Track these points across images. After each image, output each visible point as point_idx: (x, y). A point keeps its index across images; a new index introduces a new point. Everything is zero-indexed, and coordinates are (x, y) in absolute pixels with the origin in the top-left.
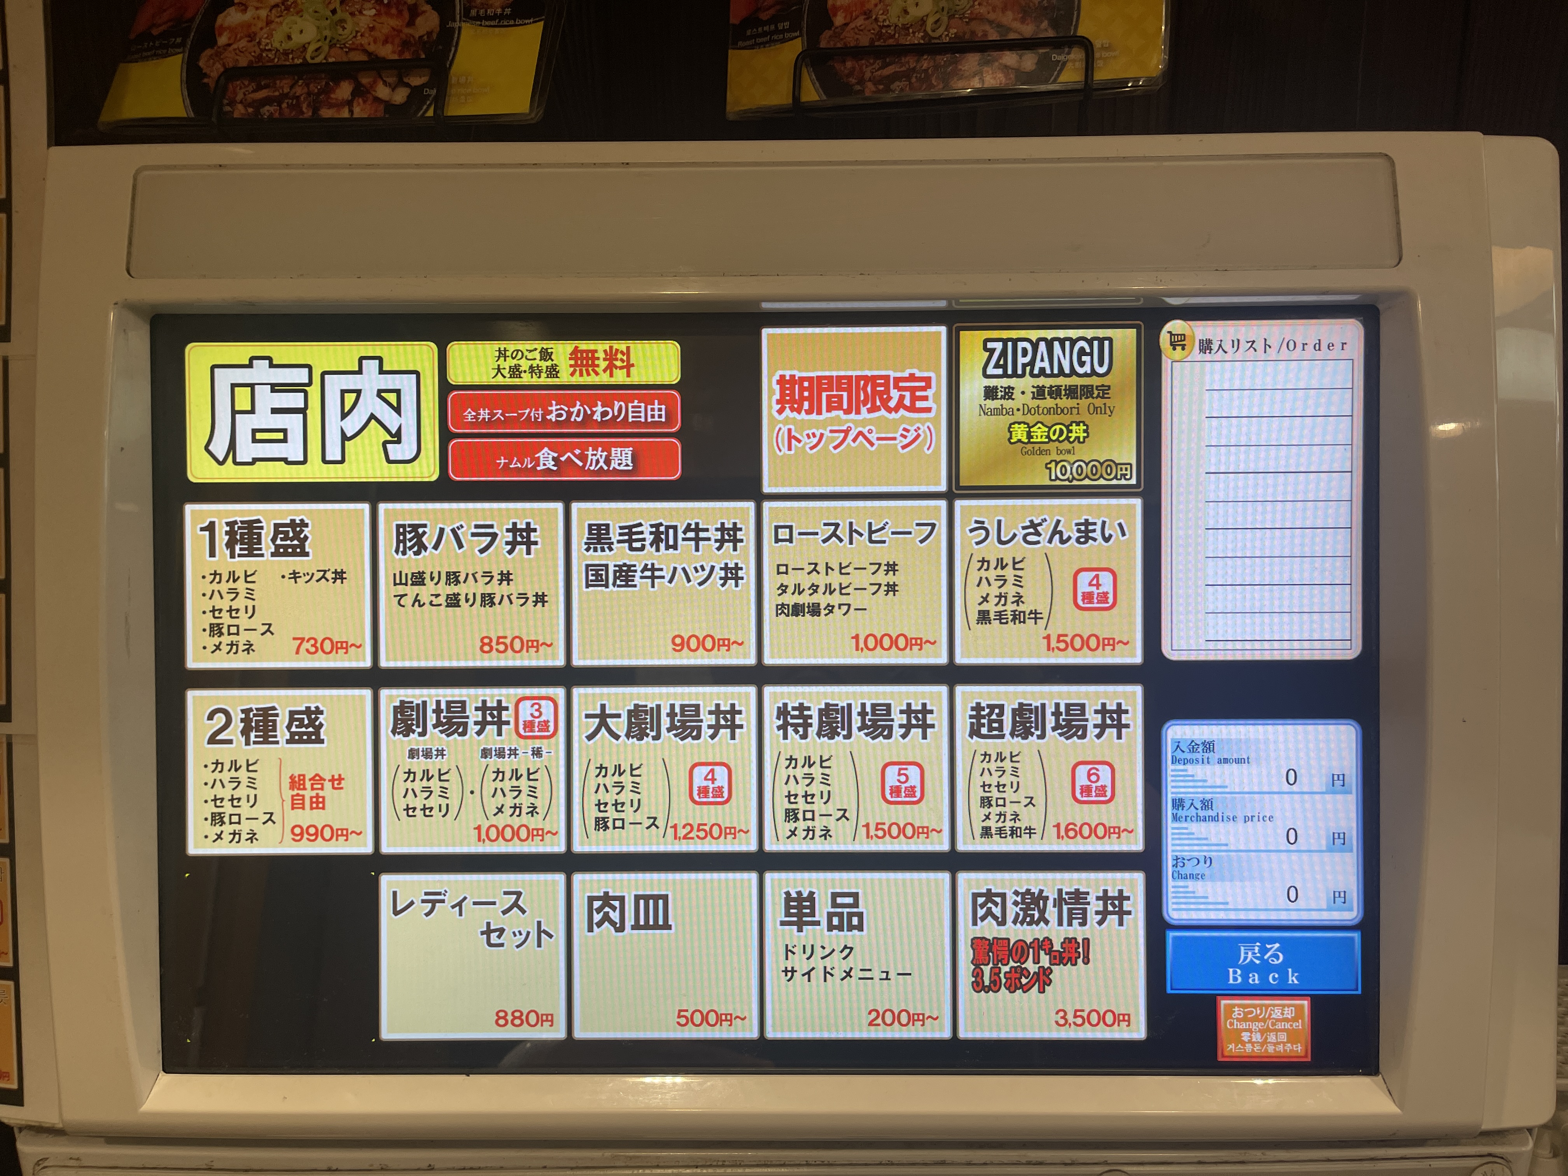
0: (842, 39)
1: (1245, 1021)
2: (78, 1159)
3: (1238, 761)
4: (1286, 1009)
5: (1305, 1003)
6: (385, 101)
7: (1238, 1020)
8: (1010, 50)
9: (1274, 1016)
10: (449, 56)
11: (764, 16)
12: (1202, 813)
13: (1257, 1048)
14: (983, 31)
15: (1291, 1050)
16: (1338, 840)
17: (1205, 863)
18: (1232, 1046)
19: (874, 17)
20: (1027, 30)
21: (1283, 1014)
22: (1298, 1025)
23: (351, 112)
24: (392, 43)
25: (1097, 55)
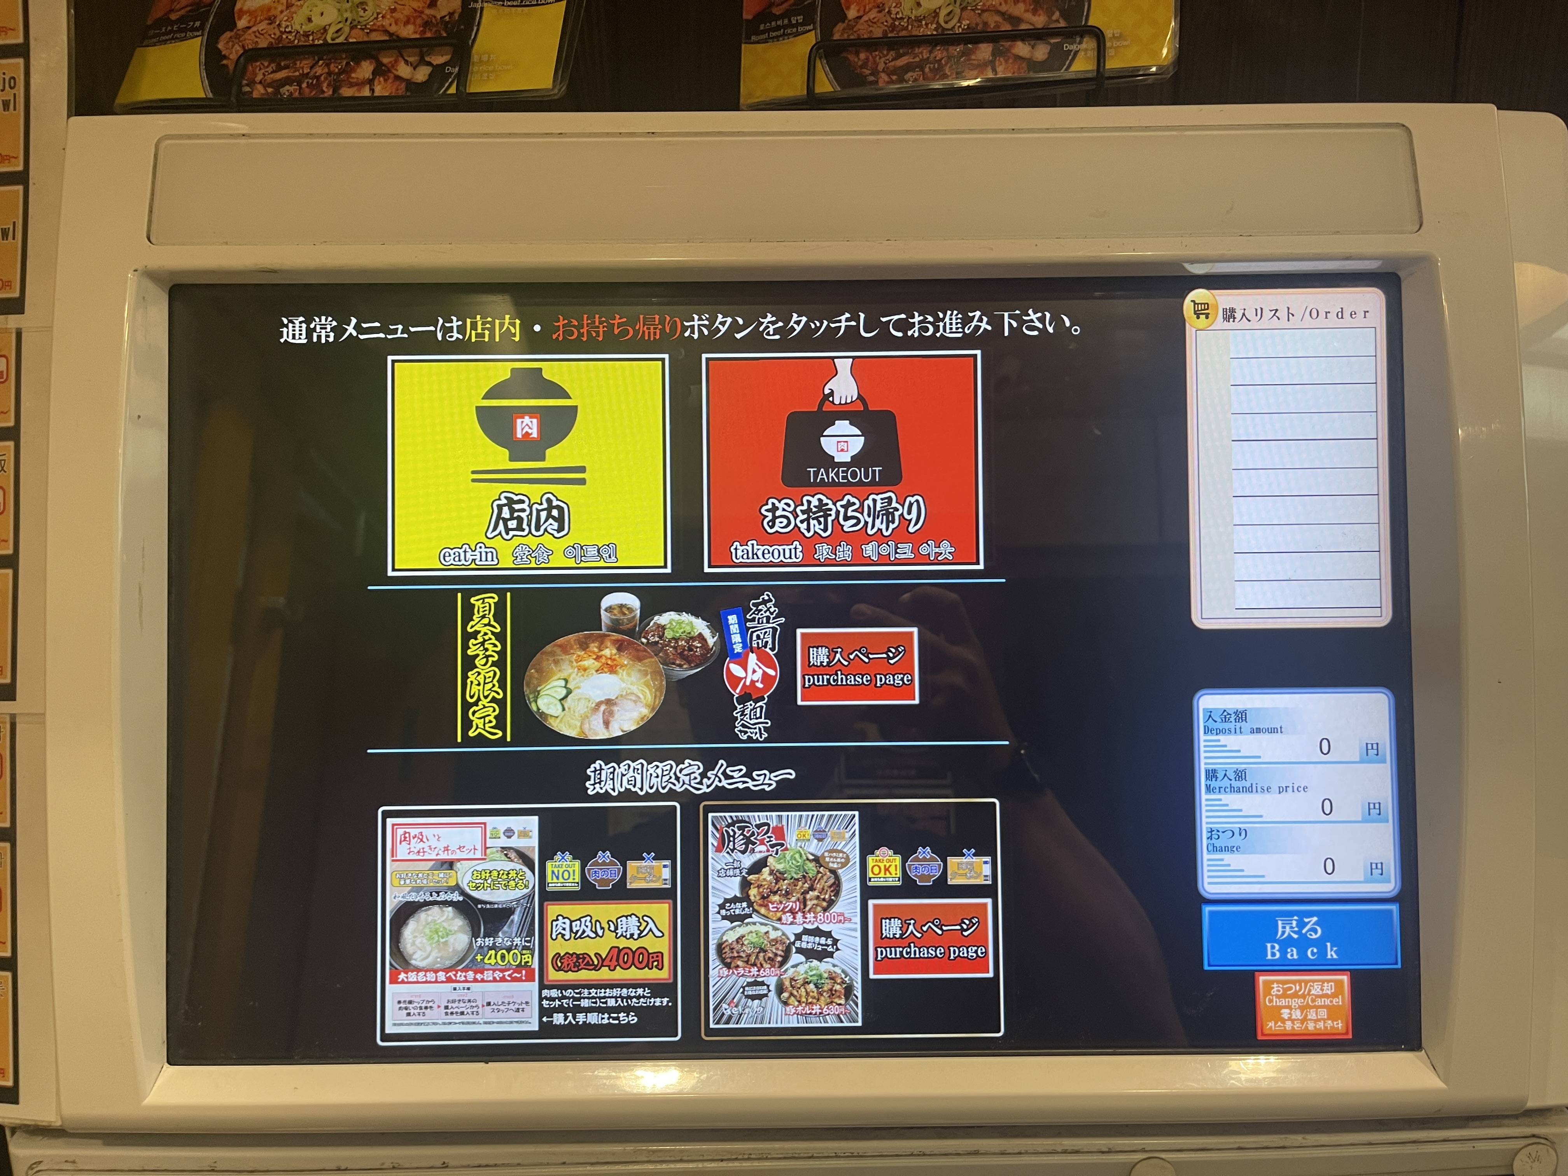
0: (855, 32)
1: (1285, 998)
2: (74, 1162)
3: (1273, 731)
4: (1326, 984)
5: (1345, 978)
6: (407, 80)
7: (1278, 996)
8: (1023, 40)
9: (1313, 992)
10: (471, 35)
11: (777, 11)
12: (1236, 784)
13: (1297, 1026)
14: (996, 22)
15: (1332, 1027)
16: (1373, 811)
17: (1240, 835)
18: (1271, 1024)
19: (887, 10)
20: (1039, 21)
21: (1322, 990)
22: (1338, 1001)
23: (372, 90)
24: (414, 24)
25: (1108, 44)
